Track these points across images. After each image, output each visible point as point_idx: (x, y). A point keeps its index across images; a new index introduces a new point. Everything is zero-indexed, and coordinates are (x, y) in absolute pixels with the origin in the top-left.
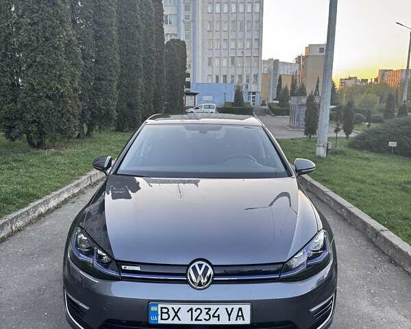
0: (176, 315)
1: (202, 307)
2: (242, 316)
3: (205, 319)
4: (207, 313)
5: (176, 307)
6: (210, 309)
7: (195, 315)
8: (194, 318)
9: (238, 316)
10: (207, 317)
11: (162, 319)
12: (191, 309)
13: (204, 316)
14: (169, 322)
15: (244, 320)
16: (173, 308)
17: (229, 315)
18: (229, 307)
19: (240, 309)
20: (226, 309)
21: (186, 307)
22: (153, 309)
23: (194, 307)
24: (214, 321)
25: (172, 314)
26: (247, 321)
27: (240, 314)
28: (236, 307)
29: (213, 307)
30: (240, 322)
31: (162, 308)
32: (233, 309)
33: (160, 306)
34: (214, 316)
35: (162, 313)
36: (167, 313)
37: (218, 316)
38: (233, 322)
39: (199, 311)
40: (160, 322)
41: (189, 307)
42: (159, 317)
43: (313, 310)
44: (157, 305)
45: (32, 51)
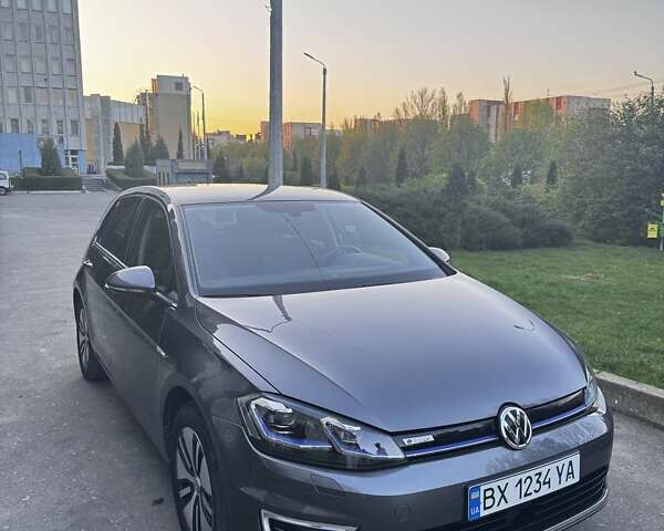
0: (503, 496)
1: (532, 473)
2: (572, 472)
3: (535, 491)
4: (538, 481)
5: (502, 483)
6: (540, 474)
7: (525, 487)
8: (523, 493)
9: (568, 474)
10: (538, 487)
11: (485, 508)
12: (520, 480)
13: (534, 486)
14: (495, 509)
15: (573, 477)
16: (499, 487)
17: (560, 475)
18: (560, 464)
19: (570, 464)
20: (557, 468)
21: (513, 480)
22: (473, 496)
23: (523, 476)
24: (545, 491)
25: (497, 495)
26: (577, 477)
27: (570, 470)
28: (567, 462)
29: (544, 470)
30: (572, 481)
31: (485, 491)
32: (563, 466)
33: (482, 488)
34: (544, 483)
35: (485, 498)
36: (492, 497)
37: (549, 482)
38: (564, 484)
39: (529, 480)
40: (483, 513)
41: (516, 479)
42: (482, 506)
44: (479, 488)
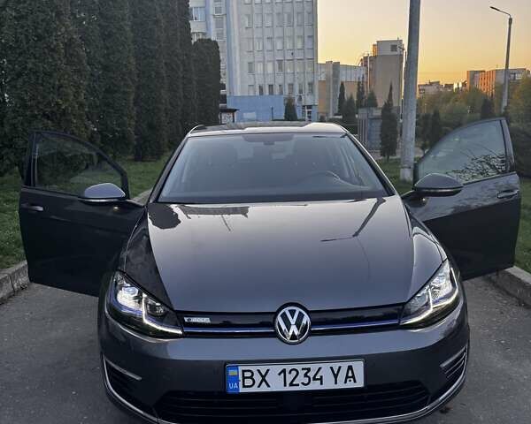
0: (264, 379)
1: (299, 367)
2: (353, 377)
3: (303, 383)
4: (306, 375)
5: (263, 369)
6: (309, 370)
7: (289, 378)
8: (288, 383)
9: (347, 377)
10: (306, 380)
11: (244, 386)
12: (284, 371)
13: (301, 379)
14: (254, 389)
15: (355, 381)
16: (259, 371)
17: (336, 376)
18: (336, 366)
19: (350, 368)
20: (331, 368)
21: (277, 368)
22: (232, 373)
23: (288, 367)
24: (315, 386)
25: (258, 378)
26: (360, 383)
27: (350, 374)
28: (345, 365)
29: (314, 367)
30: (351, 385)
31: (244, 371)
32: (340, 367)
33: (241, 368)
34: (314, 379)
35: (244, 378)
36: (251, 377)
37: (321, 379)
38: (341, 385)
39: (294, 373)
40: (242, 390)
41: (280, 368)
42: (241, 383)
43: (444, 365)
44: (237, 368)
45: (20, 54)
